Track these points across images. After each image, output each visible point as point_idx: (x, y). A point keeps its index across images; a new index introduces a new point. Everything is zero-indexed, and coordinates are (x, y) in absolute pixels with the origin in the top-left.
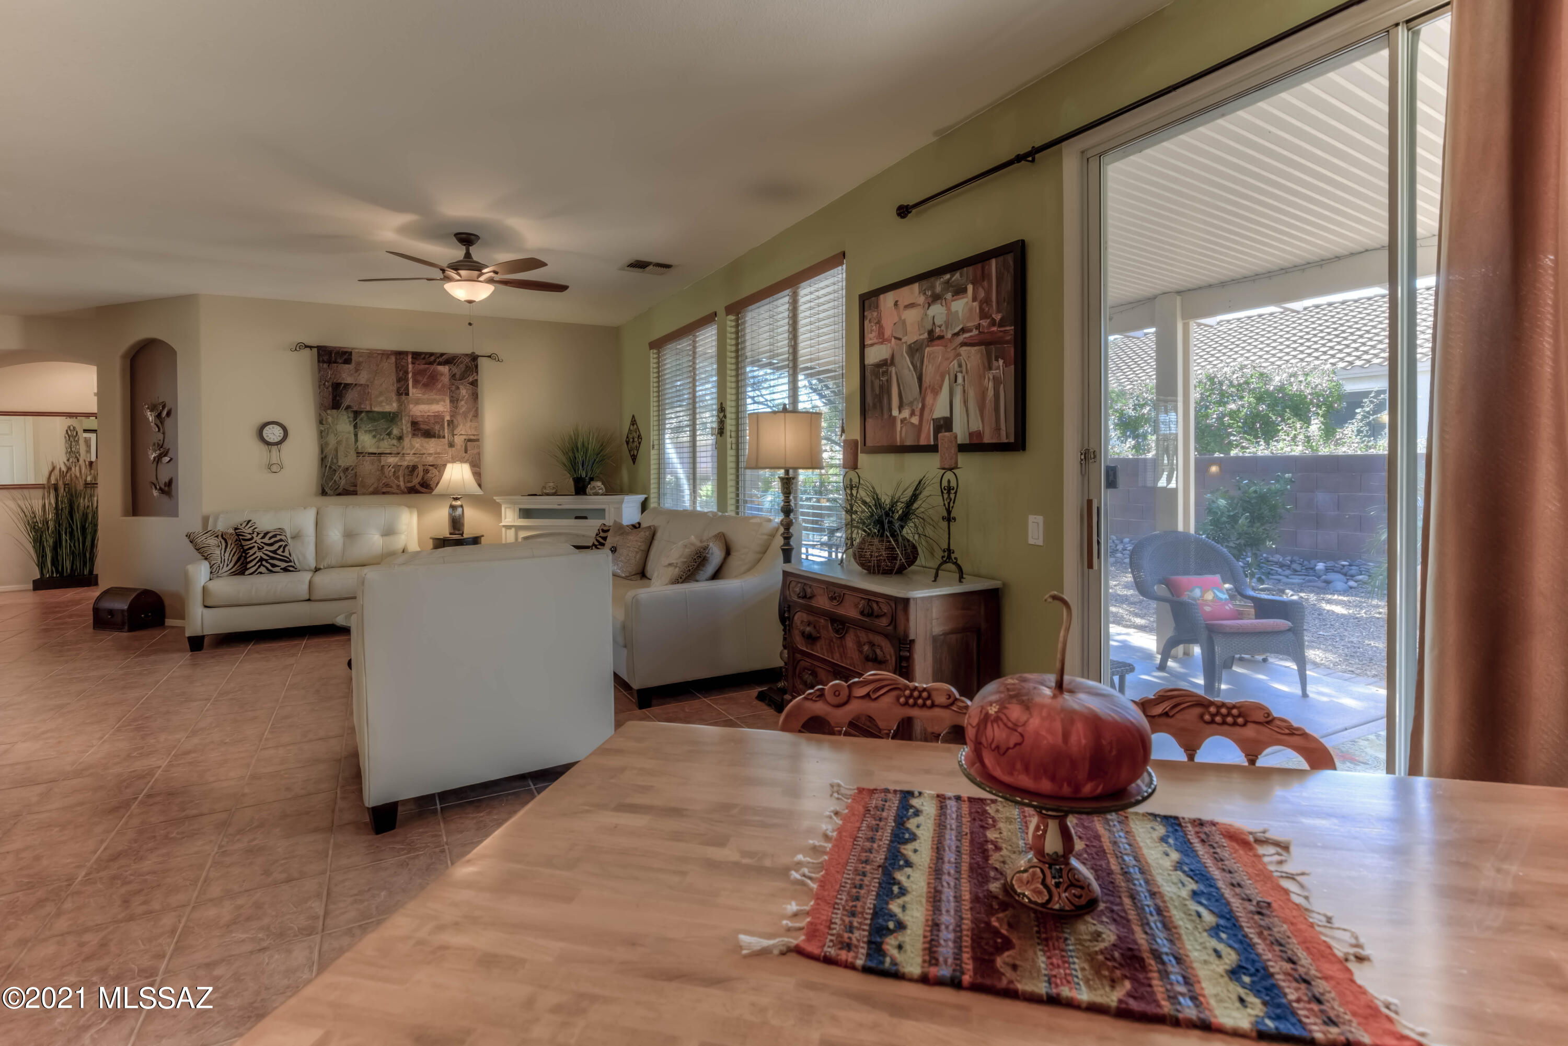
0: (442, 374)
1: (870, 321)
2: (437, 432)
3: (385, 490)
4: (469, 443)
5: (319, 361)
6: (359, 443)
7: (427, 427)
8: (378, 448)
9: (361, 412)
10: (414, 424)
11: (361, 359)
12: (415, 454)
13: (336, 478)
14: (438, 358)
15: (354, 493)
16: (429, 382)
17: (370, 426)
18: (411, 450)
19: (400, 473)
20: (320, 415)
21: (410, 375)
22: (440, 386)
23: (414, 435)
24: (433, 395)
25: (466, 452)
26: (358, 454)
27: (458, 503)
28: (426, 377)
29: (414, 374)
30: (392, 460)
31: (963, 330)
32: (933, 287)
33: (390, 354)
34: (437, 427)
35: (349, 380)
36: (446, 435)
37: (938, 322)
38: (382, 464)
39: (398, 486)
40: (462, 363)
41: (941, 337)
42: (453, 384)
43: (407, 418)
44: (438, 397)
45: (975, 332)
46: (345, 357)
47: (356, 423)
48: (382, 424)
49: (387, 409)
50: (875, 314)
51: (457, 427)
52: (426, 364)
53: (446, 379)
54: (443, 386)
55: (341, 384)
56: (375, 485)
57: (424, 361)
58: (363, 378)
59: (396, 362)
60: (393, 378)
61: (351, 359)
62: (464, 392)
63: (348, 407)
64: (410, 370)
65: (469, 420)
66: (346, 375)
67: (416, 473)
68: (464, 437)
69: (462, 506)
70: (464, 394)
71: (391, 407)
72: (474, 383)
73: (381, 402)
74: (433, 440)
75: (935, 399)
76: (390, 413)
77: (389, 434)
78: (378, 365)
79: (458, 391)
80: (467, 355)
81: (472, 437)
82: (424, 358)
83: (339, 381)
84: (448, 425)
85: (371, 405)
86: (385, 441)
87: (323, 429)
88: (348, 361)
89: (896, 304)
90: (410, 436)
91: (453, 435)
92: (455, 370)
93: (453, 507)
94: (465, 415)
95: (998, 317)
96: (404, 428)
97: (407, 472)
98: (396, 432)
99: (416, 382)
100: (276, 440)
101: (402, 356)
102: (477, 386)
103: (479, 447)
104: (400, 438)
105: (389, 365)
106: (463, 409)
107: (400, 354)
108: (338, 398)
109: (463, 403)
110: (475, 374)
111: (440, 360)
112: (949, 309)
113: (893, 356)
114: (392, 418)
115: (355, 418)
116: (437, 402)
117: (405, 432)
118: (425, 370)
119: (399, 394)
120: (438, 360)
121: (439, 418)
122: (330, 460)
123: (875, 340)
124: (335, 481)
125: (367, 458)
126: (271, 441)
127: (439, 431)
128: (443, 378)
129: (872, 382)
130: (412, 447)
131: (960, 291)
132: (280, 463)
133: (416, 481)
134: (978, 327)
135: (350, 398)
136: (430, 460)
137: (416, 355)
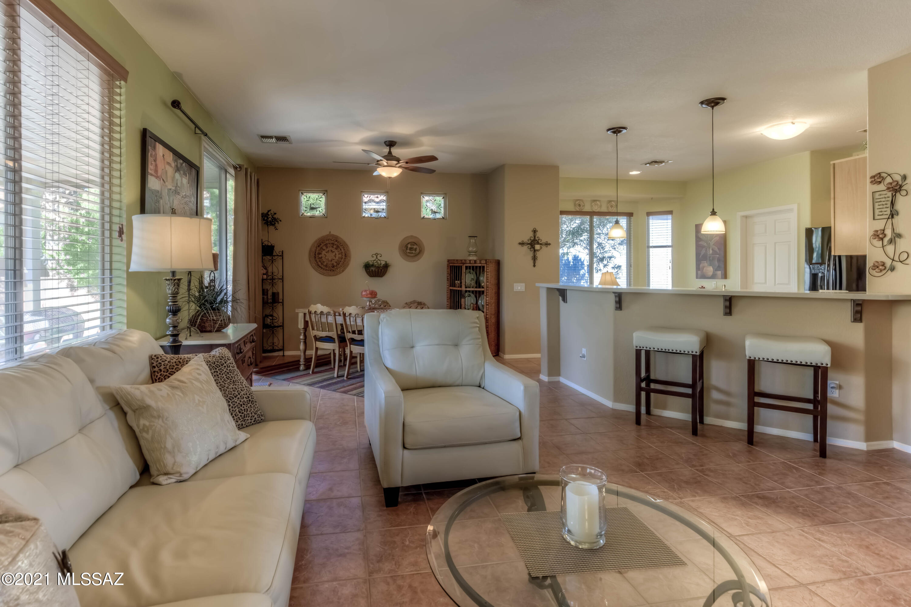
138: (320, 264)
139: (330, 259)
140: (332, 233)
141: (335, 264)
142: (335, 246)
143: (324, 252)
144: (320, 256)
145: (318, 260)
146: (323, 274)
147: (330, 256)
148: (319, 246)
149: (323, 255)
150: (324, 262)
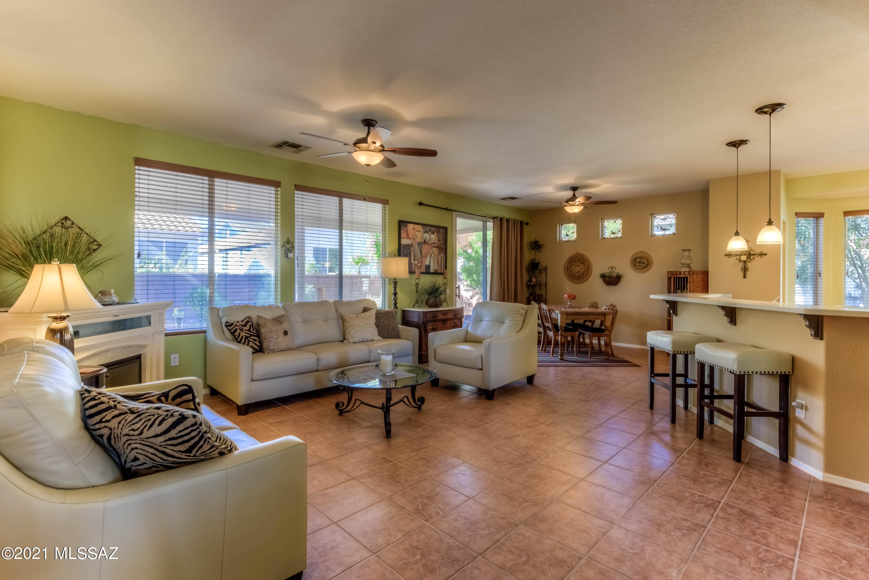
1: (403, 230)
31: (434, 243)
32: (426, 229)
37: (427, 239)
41: (427, 243)
45: (437, 245)
50: (406, 229)
75: (425, 260)
89: (414, 228)
95: (442, 243)
112: (430, 236)
113: (412, 244)
123: (405, 237)
129: (404, 250)
131: (433, 233)
134: (437, 243)
138: (570, 275)
139: (577, 271)
140: (579, 252)
141: (581, 275)
142: (581, 262)
143: (573, 267)
144: (571, 269)
145: (569, 272)
146: (573, 282)
147: (577, 269)
148: (570, 262)
149: (572, 269)
150: (573, 273)
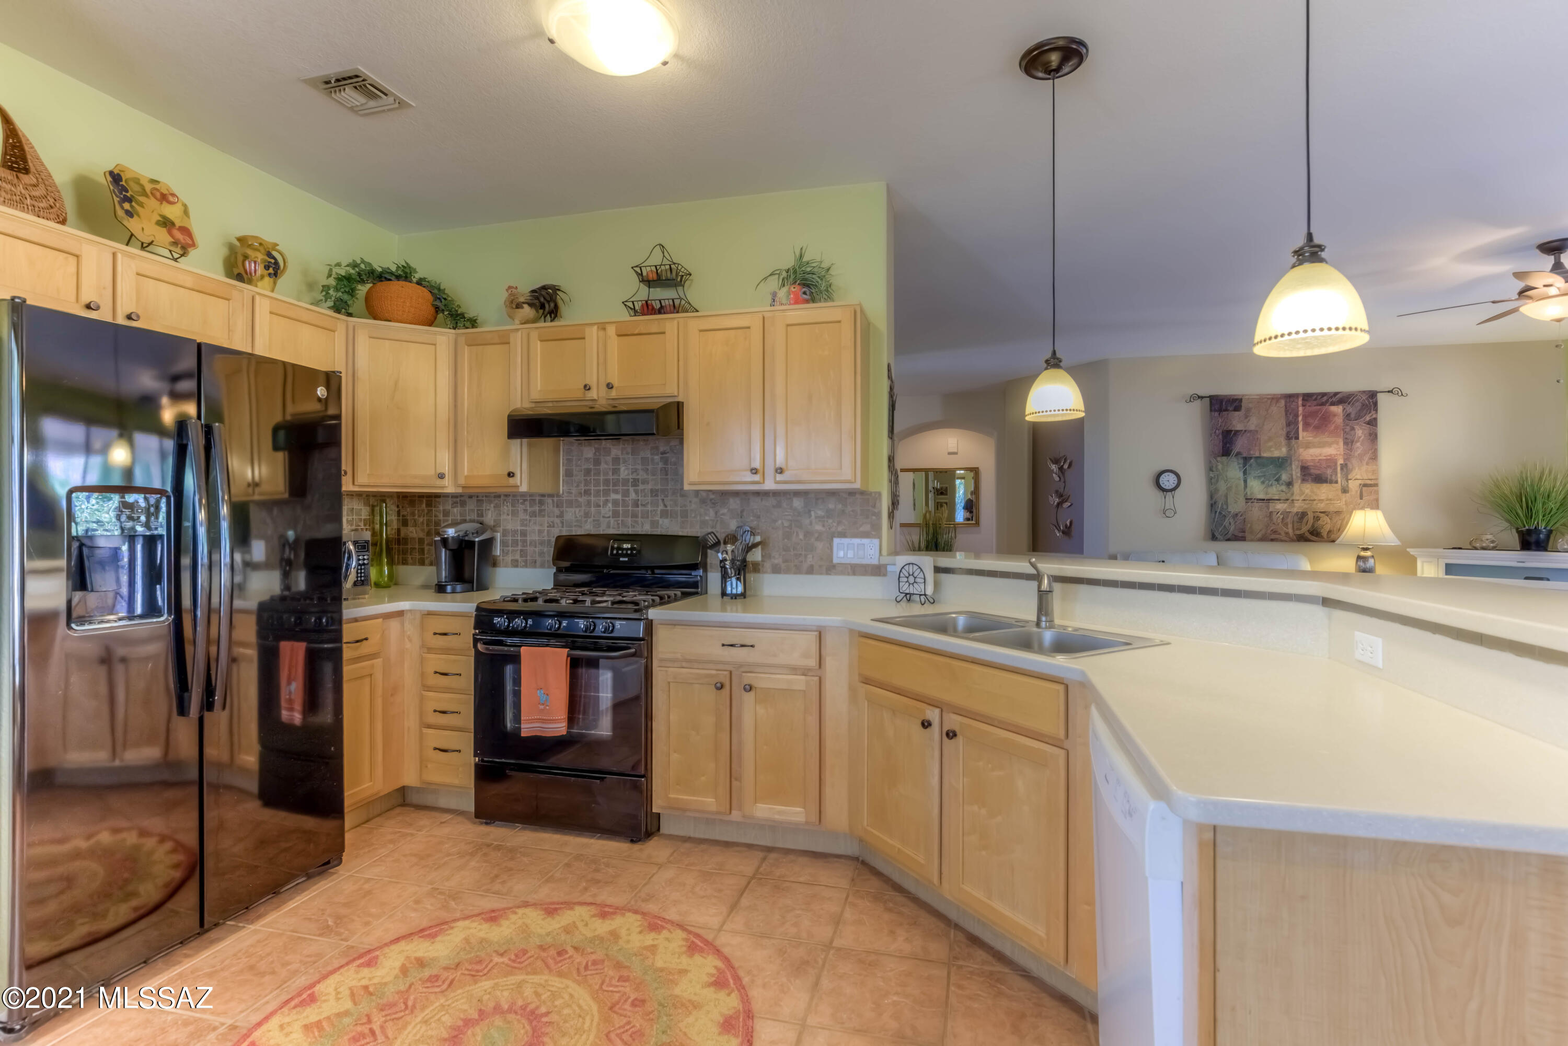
0: (1335, 415)
2: (1329, 477)
3: (1273, 536)
4: (1364, 489)
5: (1211, 410)
6: (1248, 490)
7: (1318, 472)
8: (1267, 493)
9: (1251, 458)
10: (1305, 469)
11: (1250, 405)
12: (1304, 500)
13: (1226, 523)
14: (1331, 397)
15: (1243, 539)
16: (1321, 423)
17: (1258, 473)
18: (1301, 496)
19: (1289, 520)
20: (1210, 462)
21: (1300, 418)
22: (1332, 428)
23: (1304, 480)
24: (1325, 438)
25: (1361, 498)
26: (1248, 500)
27: (1368, 553)
28: (1318, 418)
29: (1305, 417)
30: (1280, 506)
33: (1280, 398)
34: (1329, 472)
35: (1239, 427)
36: (1339, 480)
38: (1270, 510)
39: (1287, 533)
40: (1357, 401)
42: (1347, 425)
43: (1297, 463)
44: (1330, 440)
46: (1235, 404)
47: (1246, 470)
48: (1271, 469)
49: (1276, 454)
51: (1352, 470)
52: (1318, 405)
53: (1339, 420)
54: (1337, 428)
55: (1231, 431)
56: (1263, 532)
57: (1315, 402)
58: (1253, 424)
59: (1286, 406)
60: (1283, 422)
61: (1241, 406)
62: (1360, 432)
63: (1238, 454)
64: (1300, 412)
65: (1365, 463)
66: (1236, 422)
67: (1305, 520)
68: (1360, 482)
69: (1373, 557)
70: (1360, 435)
71: (1282, 452)
72: (1373, 423)
73: (1271, 447)
74: (1325, 485)
76: (1278, 458)
77: (1278, 480)
78: (1267, 410)
79: (1352, 432)
80: (1364, 392)
81: (1369, 482)
82: (1316, 399)
83: (1230, 428)
84: (1342, 469)
85: (1260, 451)
86: (1274, 488)
87: (1213, 476)
88: (1238, 409)
90: (1300, 481)
91: (1347, 480)
92: (1349, 409)
93: (1359, 558)
94: (1361, 457)
96: (1294, 473)
97: (1296, 519)
98: (1284, 477)
99: (1306, 425)
100: (1170, 487)
101: (1292, 400)
102: (1376, 425)
103: (1377, 493)
104: (1290, 484)
105: (1278, 410)
106: (1359, 451)
107: (1290, 397)
108: (1228, 445)
109: (1358, 444)
110: (1373, 412)
111: (1334, 399)
114: (1281, 463)
115: (1245, 465)
116: (1329, 445)
117: (1294, 477)
118: (1316, 412)
119: (1288, 437)
120: (1330, 400)
121: (1331, 462)
122: (1220, 506)
124: (1225, 526)
125: (1256, 505)
126: (1167, 488)
127: (1331, 475)
128: (1336, 418)
130: (1302, 493)
132: (1173, 508)
133: (1305, 529)
135: (1240, 445)
136: (1321, 506)
137: (1307, 397)
